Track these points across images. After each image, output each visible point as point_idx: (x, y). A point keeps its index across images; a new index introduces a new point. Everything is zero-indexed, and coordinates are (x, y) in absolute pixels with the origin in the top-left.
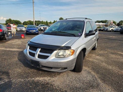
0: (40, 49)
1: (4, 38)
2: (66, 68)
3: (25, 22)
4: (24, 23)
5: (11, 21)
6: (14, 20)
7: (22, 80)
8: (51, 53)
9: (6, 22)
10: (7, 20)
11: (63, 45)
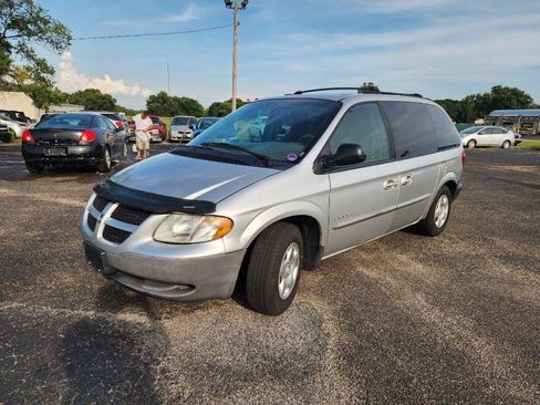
0: (115, 206)
1: (99, 163)
2: (192, 287)
3: (218, 104)
4: (211, 108)
5: (164, 102)
6: (176, 99)
7: (54, 312)
8: (138, 223)
9: (149, 103)
10: (152, 97)
11: (191, 197)
